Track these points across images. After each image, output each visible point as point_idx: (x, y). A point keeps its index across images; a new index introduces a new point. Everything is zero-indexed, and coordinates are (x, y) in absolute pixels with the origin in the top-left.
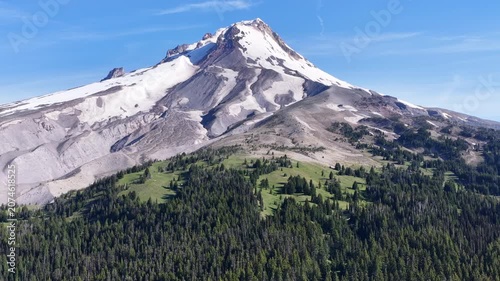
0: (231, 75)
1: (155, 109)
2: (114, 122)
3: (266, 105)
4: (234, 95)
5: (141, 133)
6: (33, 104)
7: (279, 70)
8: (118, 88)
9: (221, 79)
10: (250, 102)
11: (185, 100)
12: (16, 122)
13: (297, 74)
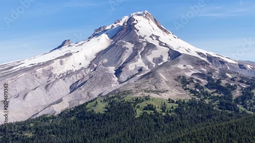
0: (130, 46)
1: (90, 66)
2: (69, 74)
3: (148, 64)
4: (132, 58)
5: (85, 80)
6: (27, 64)
7: (156, 43)
8: (70, 54)
9: (125, 49)
10: (140, 62)
11: (106, 61)
12: (23, 75)
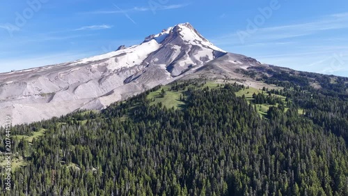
0: (178, 48)
1: (143, 63)
2: (123, 70)
3: (197, 62)
4: (181, 57)
5: (138, 74)
6: (85, 61)
7: (200, 45)
8: (125, 54)
9: (173, 50)
10: (188, 61)
11: (157, 60)
12: (78, 69)
13: (209, 47)
